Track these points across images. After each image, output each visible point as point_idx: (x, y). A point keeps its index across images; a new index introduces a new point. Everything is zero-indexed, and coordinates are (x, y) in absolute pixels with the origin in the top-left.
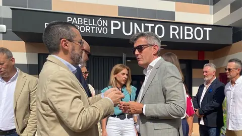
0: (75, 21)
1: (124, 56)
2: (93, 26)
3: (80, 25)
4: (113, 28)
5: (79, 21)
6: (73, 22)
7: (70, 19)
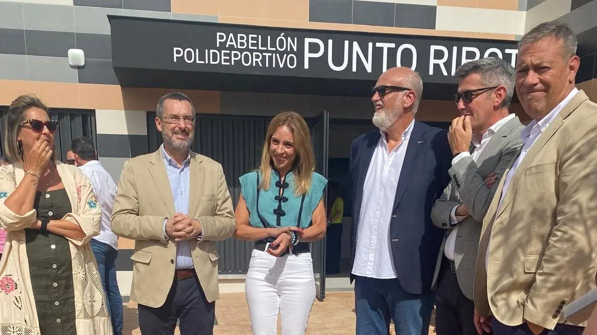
0: (231, 41)
1: (326, 116)
2: (267, 51)
3: (241, 51)
4: (307, 55)
5: (239, 41)
6: (229, 43)
7: (221, 37)
